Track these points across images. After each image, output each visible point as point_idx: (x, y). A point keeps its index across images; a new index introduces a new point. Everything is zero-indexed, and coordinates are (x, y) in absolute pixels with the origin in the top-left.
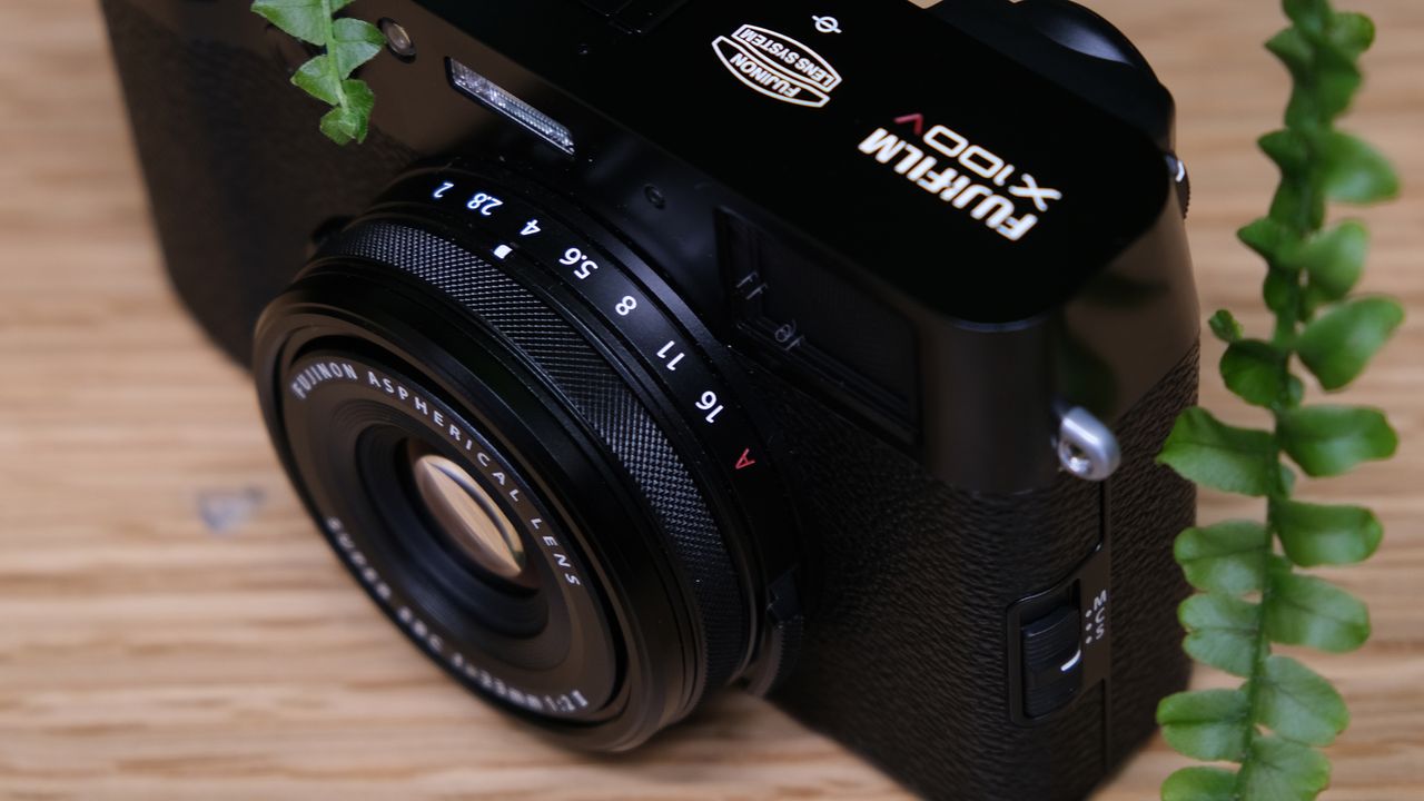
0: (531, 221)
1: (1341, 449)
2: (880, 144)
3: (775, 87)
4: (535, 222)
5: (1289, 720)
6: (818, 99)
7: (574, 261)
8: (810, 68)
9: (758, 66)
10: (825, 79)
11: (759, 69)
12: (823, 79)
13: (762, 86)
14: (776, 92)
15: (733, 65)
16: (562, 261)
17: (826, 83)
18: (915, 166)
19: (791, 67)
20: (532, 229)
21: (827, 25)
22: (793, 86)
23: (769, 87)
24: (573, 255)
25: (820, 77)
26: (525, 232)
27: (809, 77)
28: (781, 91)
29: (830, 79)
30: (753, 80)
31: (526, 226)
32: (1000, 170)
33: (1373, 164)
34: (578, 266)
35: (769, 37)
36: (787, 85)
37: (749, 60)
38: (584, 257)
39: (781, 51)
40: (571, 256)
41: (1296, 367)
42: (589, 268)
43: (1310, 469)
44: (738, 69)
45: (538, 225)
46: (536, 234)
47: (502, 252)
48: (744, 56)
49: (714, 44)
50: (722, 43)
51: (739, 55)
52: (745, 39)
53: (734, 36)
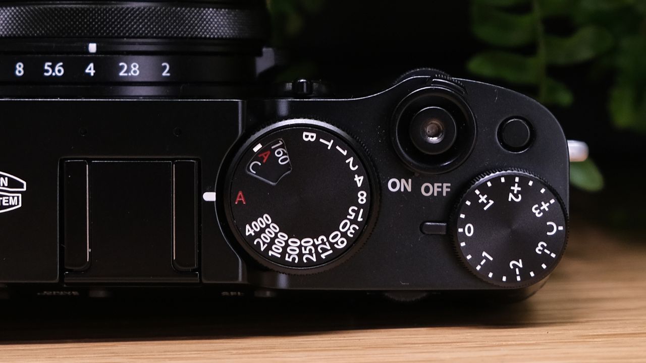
0: (94, 74)
4: (92, 74)
7: (57, 69)
15: (4, 177)
16: (61, 64)
20: (90, 69)
24: (59, 71)
26: (91, 65)
31: (95, 69)
34: (53, 67)
38: (54, 74)
40: (59, 70)
42: (47, 71)
44: (0, 176)
45: (89, 74)
46: (86, 68)
47: (93, 47)
48: (4, 186)
49: (25, 183)
50: (21, 186)
51: (6, 185)
52: (13, 197)
53: (20, 195)
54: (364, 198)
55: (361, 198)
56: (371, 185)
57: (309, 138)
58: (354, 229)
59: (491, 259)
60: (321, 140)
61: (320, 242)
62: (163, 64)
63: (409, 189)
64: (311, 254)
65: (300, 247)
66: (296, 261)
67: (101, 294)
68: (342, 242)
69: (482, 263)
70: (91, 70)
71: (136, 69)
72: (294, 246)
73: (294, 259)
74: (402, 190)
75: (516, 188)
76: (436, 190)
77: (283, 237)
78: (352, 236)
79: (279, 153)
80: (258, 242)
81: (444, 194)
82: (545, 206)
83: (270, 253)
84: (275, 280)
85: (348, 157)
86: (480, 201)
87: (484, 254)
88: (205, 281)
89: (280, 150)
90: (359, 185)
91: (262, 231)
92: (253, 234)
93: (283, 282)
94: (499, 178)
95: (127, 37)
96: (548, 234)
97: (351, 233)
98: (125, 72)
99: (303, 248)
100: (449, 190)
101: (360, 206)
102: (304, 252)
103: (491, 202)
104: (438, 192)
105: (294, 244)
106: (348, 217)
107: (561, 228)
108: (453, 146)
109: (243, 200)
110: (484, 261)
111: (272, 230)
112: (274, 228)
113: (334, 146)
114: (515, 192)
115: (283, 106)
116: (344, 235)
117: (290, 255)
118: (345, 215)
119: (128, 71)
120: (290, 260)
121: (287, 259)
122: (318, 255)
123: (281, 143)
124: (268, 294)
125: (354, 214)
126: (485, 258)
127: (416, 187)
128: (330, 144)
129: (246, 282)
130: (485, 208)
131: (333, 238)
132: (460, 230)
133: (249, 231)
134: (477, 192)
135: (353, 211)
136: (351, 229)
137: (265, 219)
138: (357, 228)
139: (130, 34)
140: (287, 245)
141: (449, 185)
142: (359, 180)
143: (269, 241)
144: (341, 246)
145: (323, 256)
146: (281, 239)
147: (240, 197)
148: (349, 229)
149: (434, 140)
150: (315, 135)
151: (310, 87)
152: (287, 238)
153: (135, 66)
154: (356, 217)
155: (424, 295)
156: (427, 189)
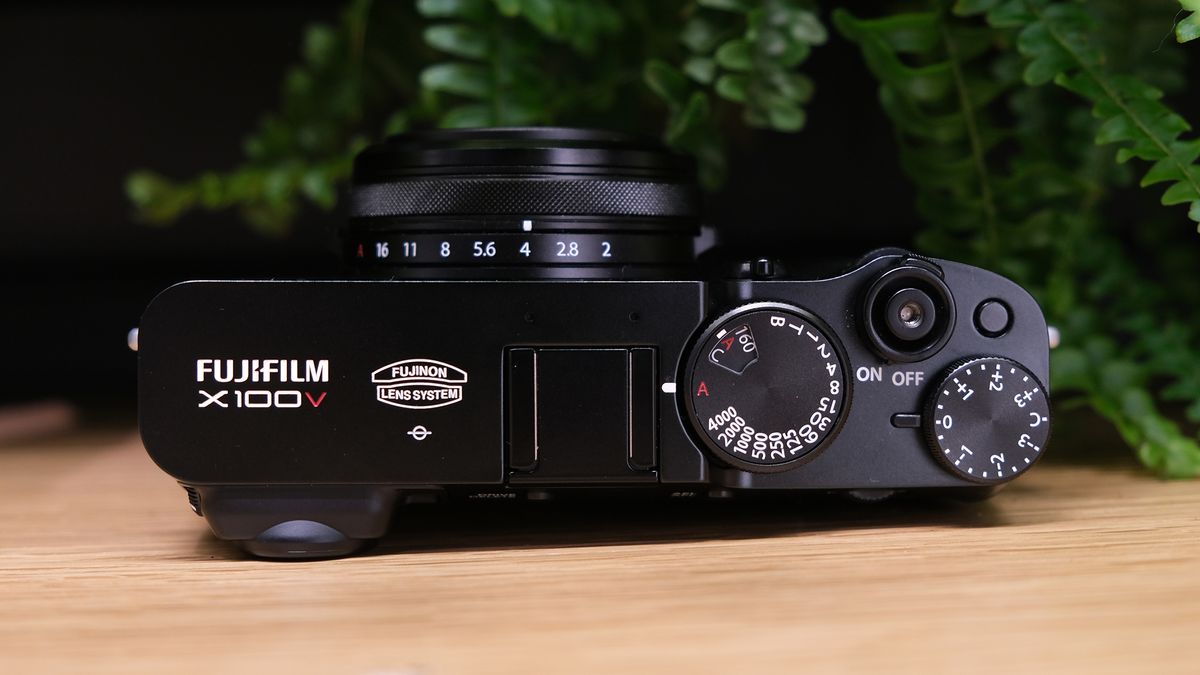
0: (530, 254)
2: (320, 371)
3: (407, 368)
4: (528, 255)
6: (378, 377)
7: (488, 249)
8: (400, 395)
9: (428, 376)
10: (386, 394)
11: (426, 374)
12: (387, 394)
13: (416, 364)
14: (404, 365)
15: (443, 367)
16: (493, 242)
17: (383, 391)
18: (289, 370)
19: (412, 389)
21: (420, 433)
22: (398, 376)
23: (410, 366)
25: (390, 394)
26: (527, 245)
27: (396, 388)
28: (402, 368)
29: (383, 396)
30: (423, 364)
31: (530, 249)
32: (243, 400)
34: (483, 247)
35: (441, 401)
36: (402, 374)
37: (437, 376)
38: (485, 255)
39: (427, 395)
40: (491, 250)
42: (477, 251)
44: (438, 366)
45: (524, 254)
46: (520, 248)
47: (527, 225)
48: (442, 377)
49: (466, 374)
50: (462, 377)
51: (445, 376)
52: (453, 389)
53: (460, 387)
54: (836, 388)
55: (833, 388)
56: (844, 374)
57: (778, 323)
58: (826, 422)
59: (971, 453)
60: (791, 325)
61: (789, 436)
62: (604, 244)
63: (880, 379)
64: (779, 449)
65: (767, 442)
66: (764, 458)
67: (542, 496)
68: (813, 437)
69: (961, 458)
70: (525, 249)
71: (575, 249)
72: (761, 441)
73: (761, 455)
74: (872, 379)
75: (997, 377)
76: (908, 379)
77: (749, 432)
78: (823, 429)
79: (743, 340)
80: (722, 437)
81: (917, 384)
82: (1028, 396)
83: (736, 449)
84: (737, 479)
85: (819, 343)
86: (959, 391)
87: (963, 448)
88: (663, 481)
89: (745, 336)
90: (832, 374)
91: (727, 425)
92: (717, 429)
93: (746, 480)
94: (979, 364)
95: (566, 214)
96: (1032, 425)
97: (823, 427)
98: (564, 252)
99: (771, 444)
100: (922, 379)
101: (832, 397)
102: (772, 447)
103: (971, 392)
104: (910, 381)
105: (761, 439)
106: (820, 409)
107: (1045, 419)
108: (931, 331)
109: (705, 391)
110: (963, 455)
111: (737, 424)
112: (740, 422)
113: (804, 331)
114: (997, 380)
115: (746, 288)
116: (815, 428)
117: (757, 451)
118: (816, 406)
119: (566, 251)
120: (757, 456)
121: (753, 455)
122: (787, 450)
123: (746, 329)
124: (724, 494)
125: (826, 406)
126: (965, 452)
127: (887, 377)
128: (800, 330)
129: (708, 481)
130: (965, 398)
131: (803, 433)
132: (938, 422)
133: (712, 425)
134: (956, 381)
135: (825, 402)
136: (823, 423)
137: (730, 412)
138: (829, 421)
139: (568, 210)
140: (753, 440)
141: (922, 373)
142: (831, 369)
143: (733, 436)
144: (813, 441)
145: (792, 452)
146: (747, 434)
147: (703, 389)
148: (821, 422)
149: (913, 324)
150: (783, 320)
151: (771, 269)
152: (753, 432)
153: (574, 246)
154: (829, 409)
155: (891, 493)
156: (899, 379)
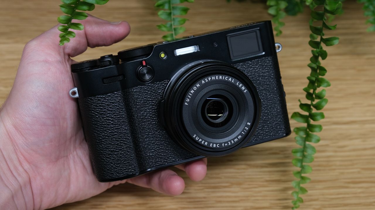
1: (318, 117)
5: (309, 152)
33: (327, 82)
41: (312, 107)
43: (314, 120)
